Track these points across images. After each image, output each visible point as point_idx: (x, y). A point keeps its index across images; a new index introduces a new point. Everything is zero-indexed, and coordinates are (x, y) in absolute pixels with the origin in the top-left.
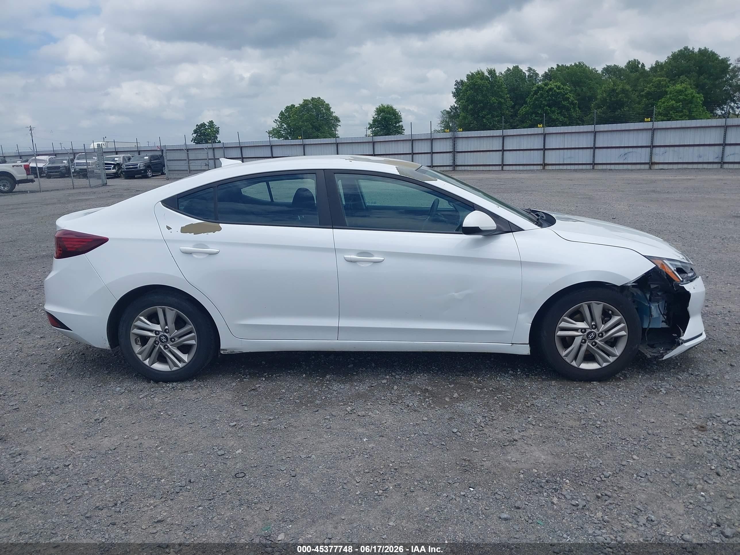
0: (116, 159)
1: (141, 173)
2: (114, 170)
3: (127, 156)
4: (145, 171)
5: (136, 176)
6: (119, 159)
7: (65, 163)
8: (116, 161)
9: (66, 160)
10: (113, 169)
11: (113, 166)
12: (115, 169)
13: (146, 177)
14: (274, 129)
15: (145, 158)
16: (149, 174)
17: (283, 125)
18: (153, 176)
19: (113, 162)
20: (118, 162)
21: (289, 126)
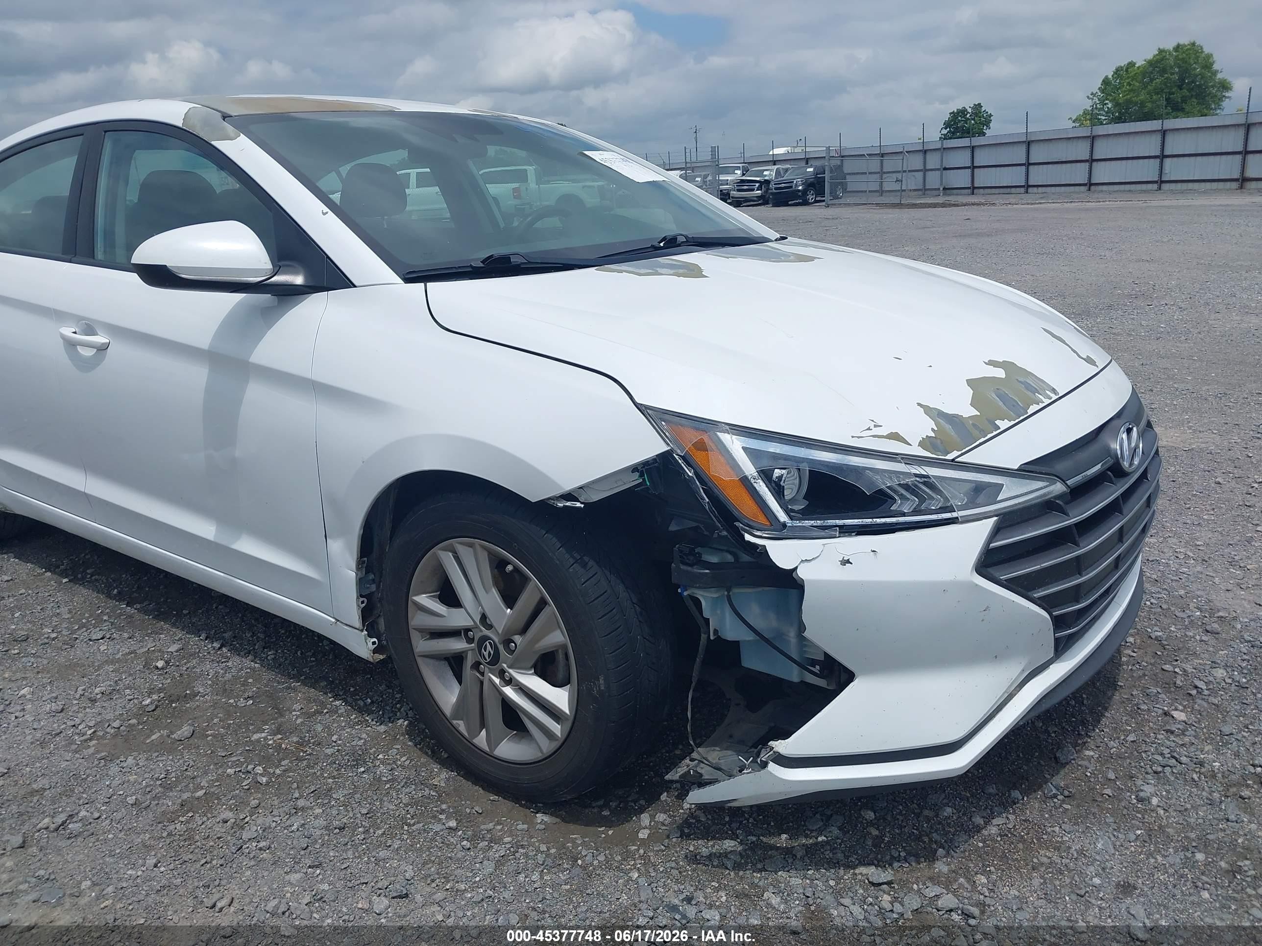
0: (765, 173)
1: (799, 197)
2: (759, 192)
3: (784, 167)
4: (805, 192)
5: (790, 203)
6: (769, 173)
7: (697, 181)
8: (766, 176)
9: (699, 176)
10: (757, 190)
11: (757, 185)
12: (761, 190)
13: (805, 203)
14: (1085, 113)
15: (809, 170)
16: (811, 197)
17: (1106, 104)
18: (816, 202)
19: (758, 179)
20: (766, 178)
21: (1117, 105)
